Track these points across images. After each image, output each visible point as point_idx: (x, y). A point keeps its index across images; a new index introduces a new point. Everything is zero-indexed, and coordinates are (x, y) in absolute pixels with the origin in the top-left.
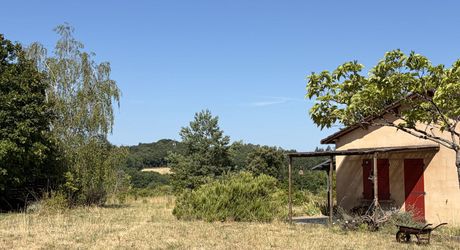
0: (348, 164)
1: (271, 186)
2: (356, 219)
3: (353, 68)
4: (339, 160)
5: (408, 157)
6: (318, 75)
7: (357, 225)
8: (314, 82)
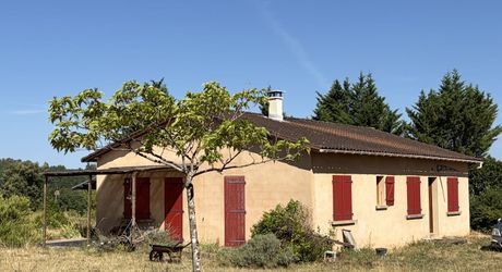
0: (109, 183)
1: (23, 208)
2: (111, 240)
3: (93, 95)
4: (100, 179)
5: (168, 176)
6: (59, 100)
7: (113, 246)
8: (55, 106)
